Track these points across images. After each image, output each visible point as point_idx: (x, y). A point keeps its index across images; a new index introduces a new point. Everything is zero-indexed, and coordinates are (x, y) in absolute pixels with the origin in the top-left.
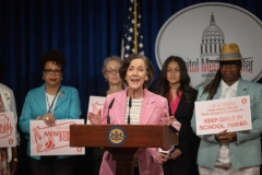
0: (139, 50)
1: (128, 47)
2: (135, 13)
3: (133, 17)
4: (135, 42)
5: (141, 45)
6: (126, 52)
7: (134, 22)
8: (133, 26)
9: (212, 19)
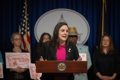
0: (28, 30)
1: (23, 29)
2: (26, 13)
3: (25, 15)
4: (26, 27)
5: (28, 28)
6: (22, 31)
7: (25, 17)
8: (25, 19)
9: (62, 16)
